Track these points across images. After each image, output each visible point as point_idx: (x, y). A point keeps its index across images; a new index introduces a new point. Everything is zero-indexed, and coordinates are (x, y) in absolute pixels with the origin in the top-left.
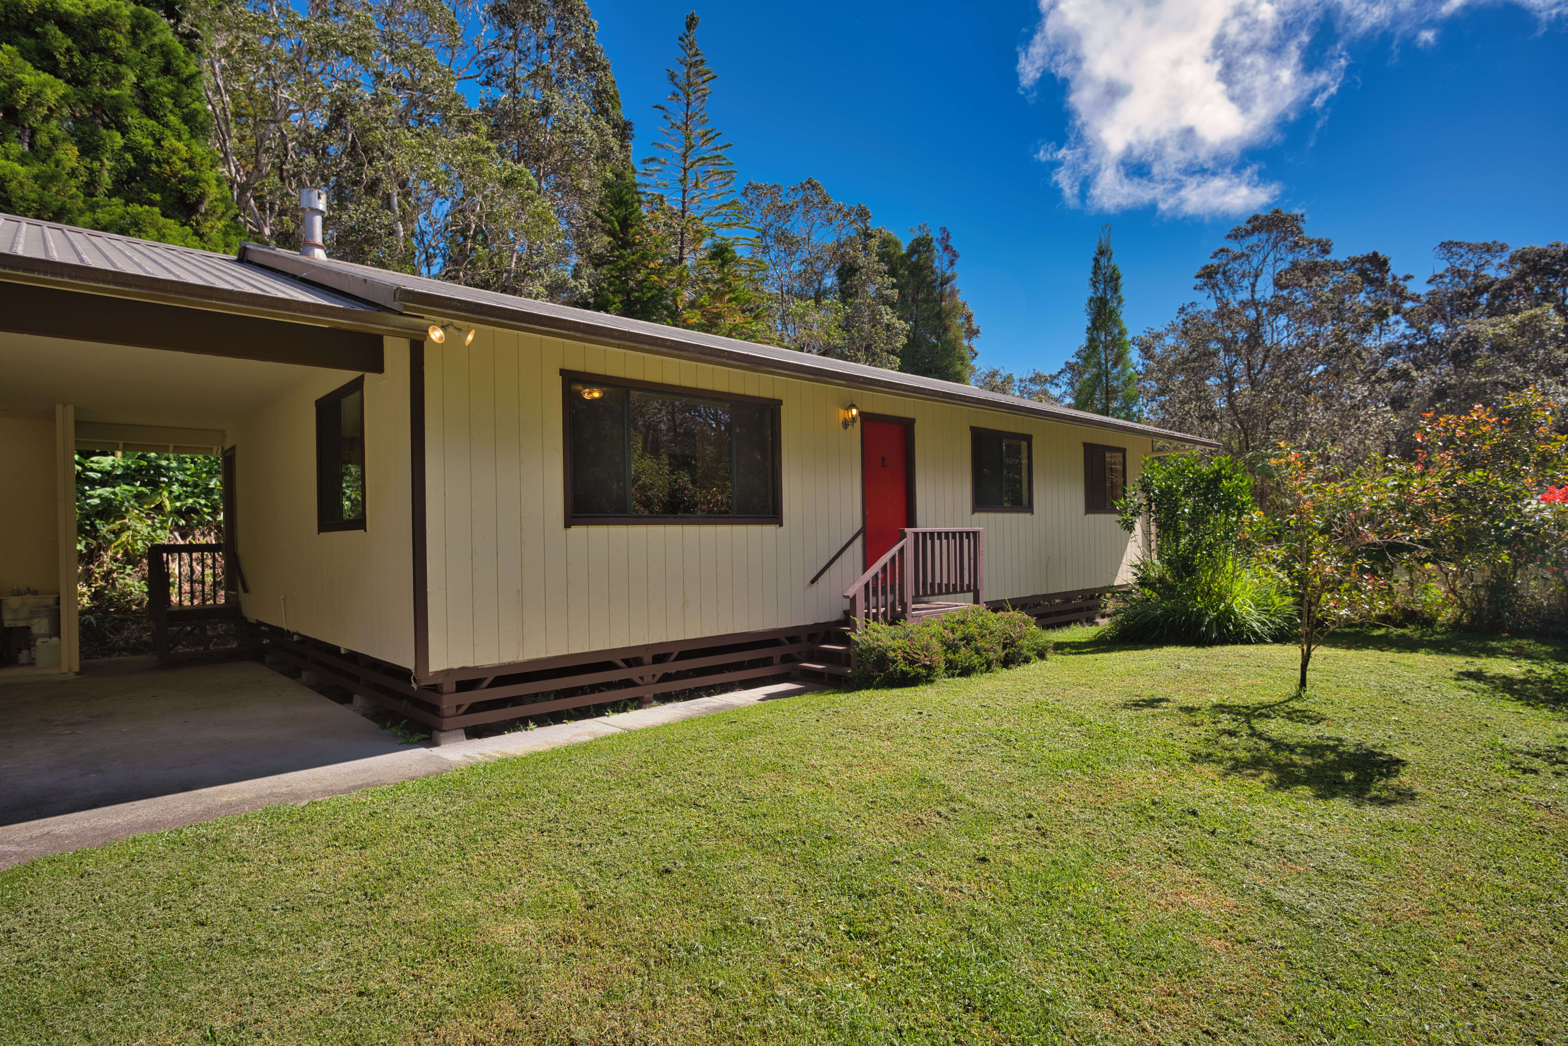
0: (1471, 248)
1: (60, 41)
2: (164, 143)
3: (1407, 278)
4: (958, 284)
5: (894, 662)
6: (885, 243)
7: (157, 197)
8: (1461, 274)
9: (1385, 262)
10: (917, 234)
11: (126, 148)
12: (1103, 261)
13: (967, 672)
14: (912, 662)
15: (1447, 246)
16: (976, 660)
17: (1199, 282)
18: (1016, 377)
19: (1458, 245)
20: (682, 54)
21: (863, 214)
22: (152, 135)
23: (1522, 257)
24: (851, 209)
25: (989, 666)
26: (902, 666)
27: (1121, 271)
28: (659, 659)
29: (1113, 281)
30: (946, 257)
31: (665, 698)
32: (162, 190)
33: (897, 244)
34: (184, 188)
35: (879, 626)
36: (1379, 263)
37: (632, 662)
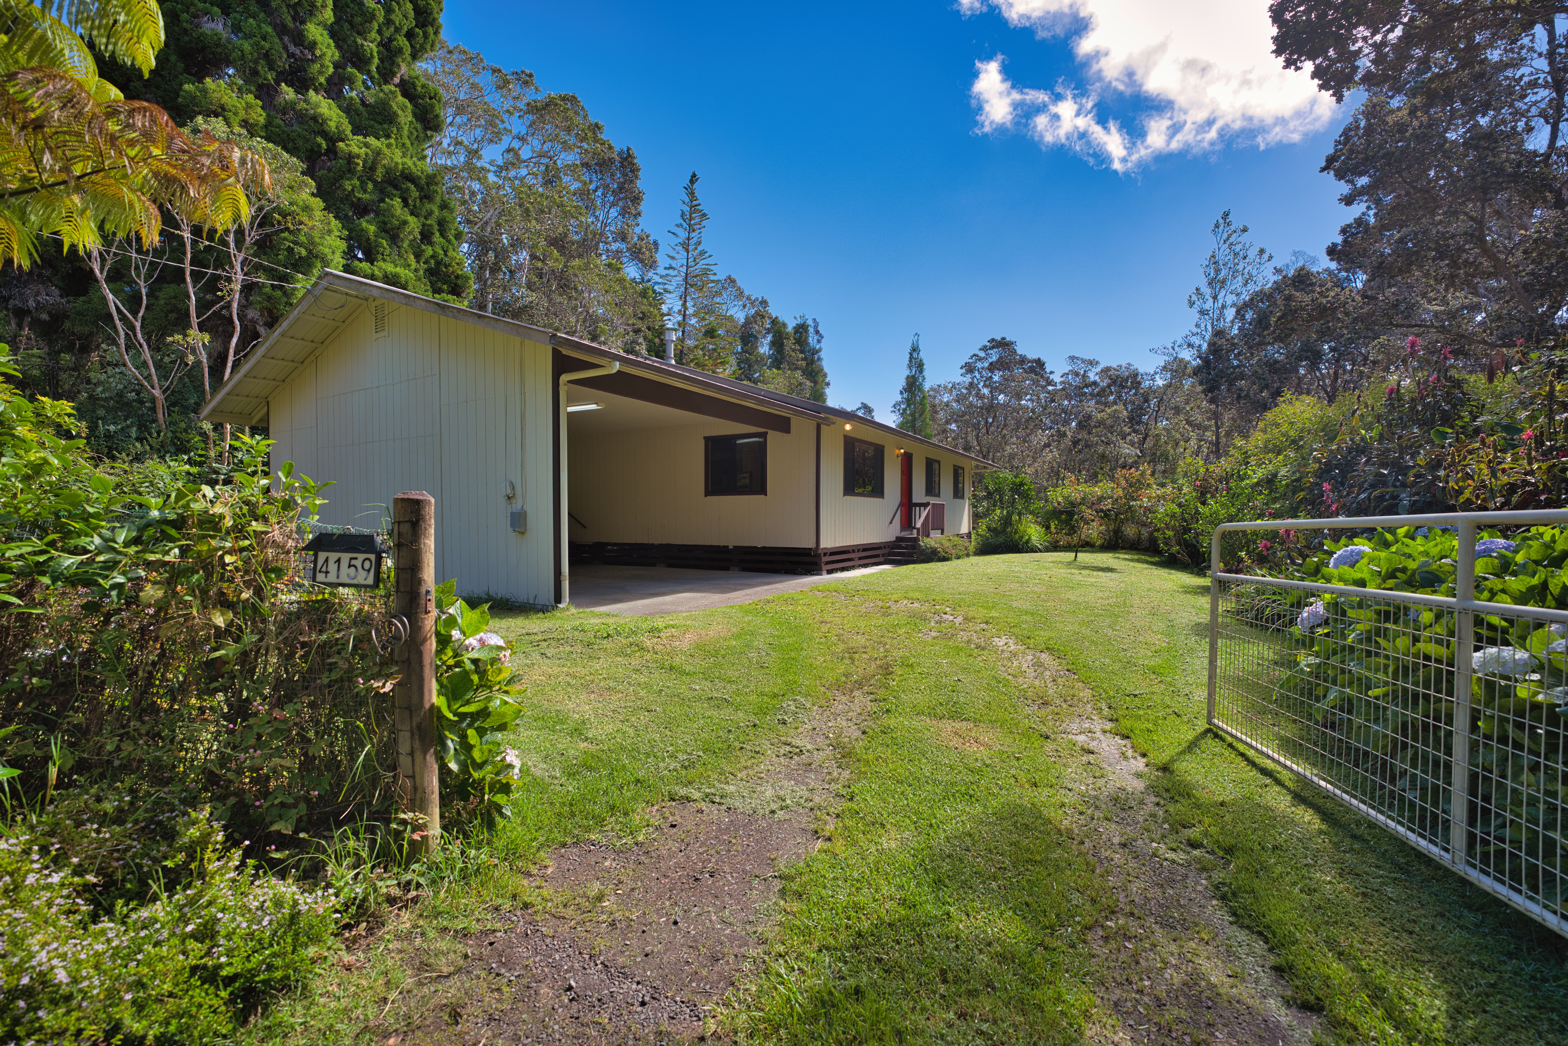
0: (1083, 361)
1: (415, 193)
2: (449, 254)
3: (1052, 373)
4: (822, 354)
6: (775, 322)
8: (1077, 374)
9: (1044, 364)
10: (798, 321)
11: (432, 257)
12: (915, 355)
13: (958, 557)
15: (1072, 358)
16: (959, 554)
17: (962, 371)
19: (1077, 358)
20: (688, 200)
21: (764, 303)
22: (443, 248)
23: (1106, 370)
24: (757, 299)
25: (968, 555)
26: (943, 555)
27: (924, 361)
28: (858, 550)
29: (920, 366)
30: (816, 337)
31: (865, 566)
33: (784, 325)
34: (459, 282)
35: (927, 540)
36: (1040, 363)
37: (854, 551)
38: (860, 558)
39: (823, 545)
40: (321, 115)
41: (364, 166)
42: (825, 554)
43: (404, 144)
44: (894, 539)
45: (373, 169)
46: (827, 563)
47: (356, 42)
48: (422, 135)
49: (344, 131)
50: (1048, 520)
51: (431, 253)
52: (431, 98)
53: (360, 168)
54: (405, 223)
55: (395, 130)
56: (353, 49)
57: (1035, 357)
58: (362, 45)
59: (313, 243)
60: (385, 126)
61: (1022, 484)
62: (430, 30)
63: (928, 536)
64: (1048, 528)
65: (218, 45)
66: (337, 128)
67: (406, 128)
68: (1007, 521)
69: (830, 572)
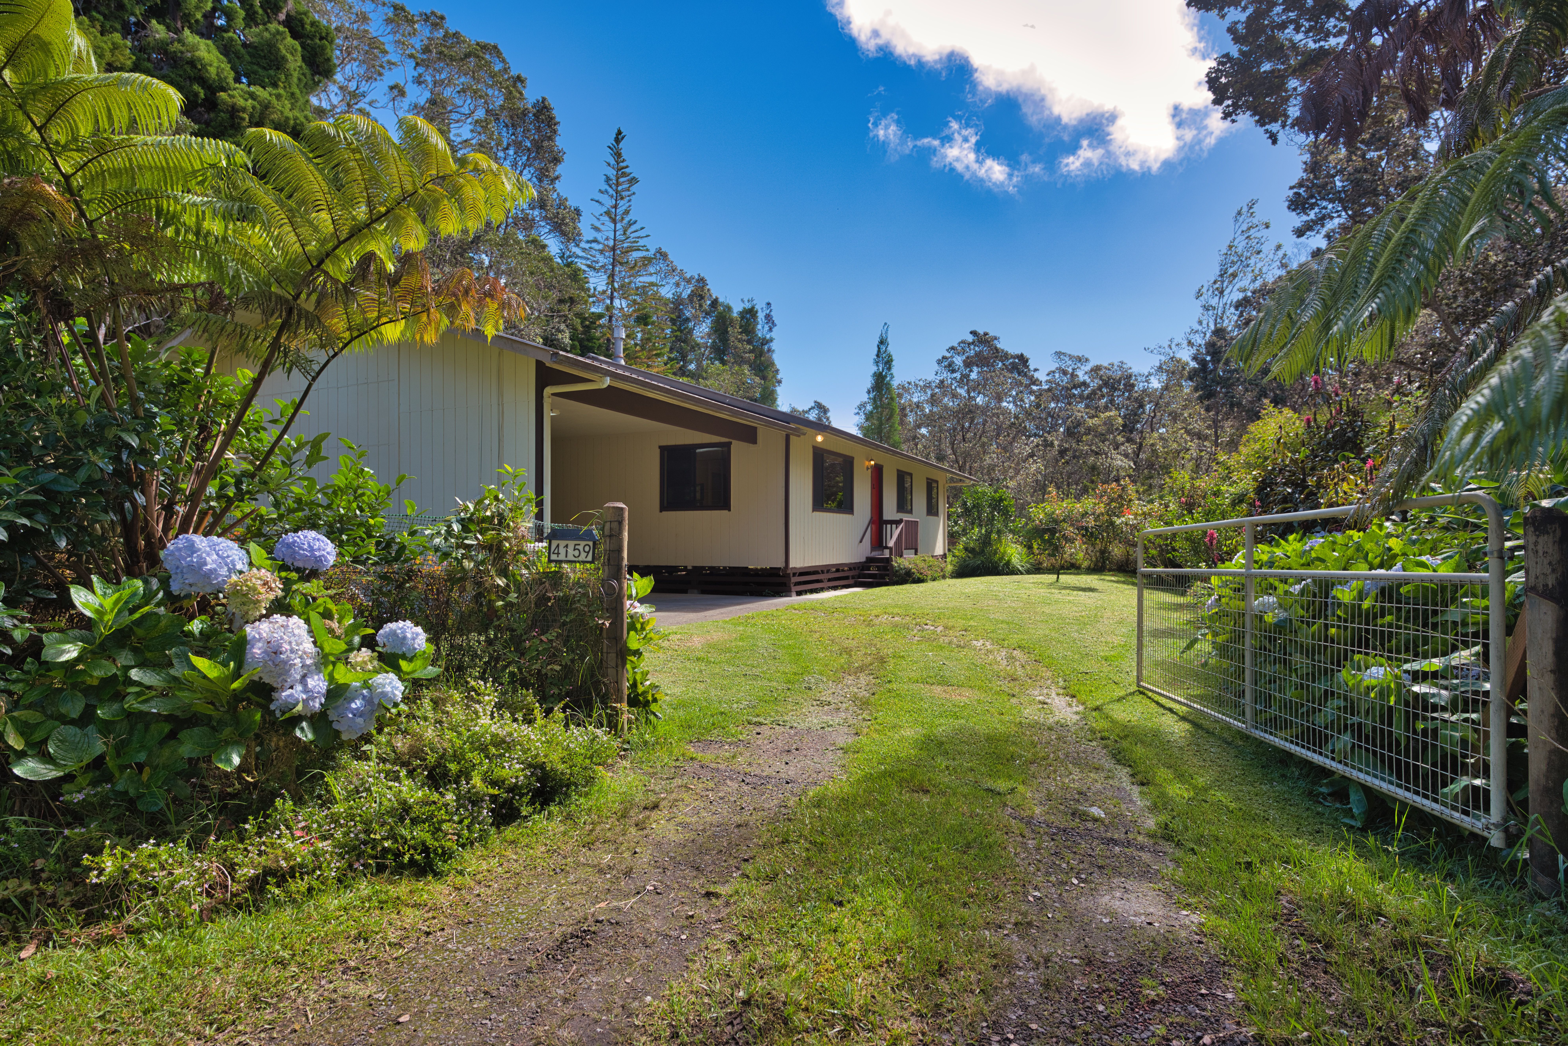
0: (1071, 357)
3: (1036, 370)
5: (915, 574)
6: (715, 303)
8: (1065, 373)
9: (1027, 361)
10: (746, 304)
12: (883, 349)
13: (934, 580)
15: (1059, 354)
16: (935, 575)
17: (936, 367)
19: (1064, 354)
20: (613, 162)
21: (702, 281)
23: (1097, 369)
24: (693, 276)
25: (944, 577)
26: (919, 576)
27: (894, 357)
28: (826, 571)
29: (889, 361)
30: (767, 325)
33: (728, 308)
35: (900, 560)
36: (1023, 360)
37: (823, 572)
38: (829, 580)
39: (792, 564)
40: (200, 59)
42: (794, 574)
43: (293, 94)
44: (863, 560)
46: (796, 584)
48: (311, 82)
49: (226, 78)
50: (1030, 540)
55: (283, 77)
57: (1018, 352)
60: (272, 72)
61: (1001, 500)
63: (901, 556)
64: (1030, 547)
66: (217, 75)
67: (296, 75)
68: (986, 541)
69: (799, 593)
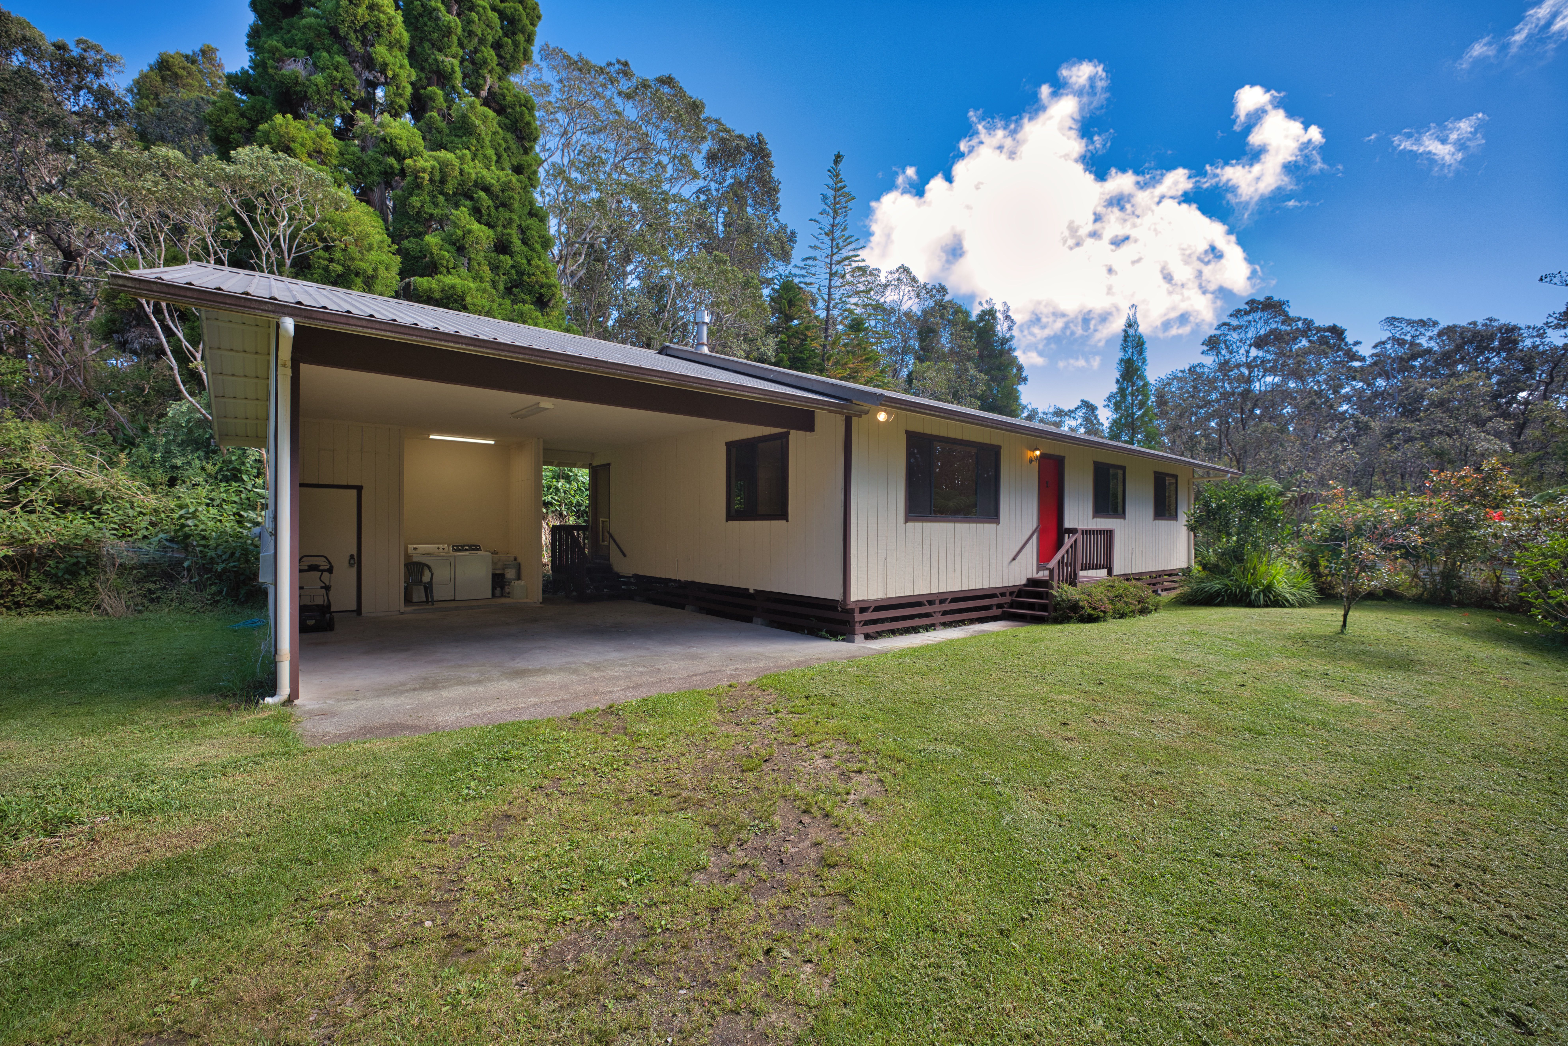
0: (1410, 323)
2: (533, 263)
3: (1357, 343)
4: (1014, 343)
5: (1083, 608)
6: (956, 310)
7: (527, 297)
8: (1399, 342)
9: (1343, 333)
10: (986, 307)
11: (513, 267)
12: (1133, 332)
14: (1095, 609)
15: (1392, 321)
16: (1127, 610)
17: (1205, 348)
18: (1040, 411)
19: (1399, 320)
20: (831, 182)
21: (944, 289)
22: (526, 257)
23: (1447, 332)
24: (935, 286)
26: (1089, 611)
27: (1145, 340)
28: (942, 601)
29: (1139, 347)
30: (1007, 324)
31: (951, 625)
32: (530, 293)
33: (969, 313)
34: (543, 291)
35: (1067, 587)
36: (1337, 332)
37: (931, 603)
38: (945, 613)
39: (855, 595)
40: (389, 135)
41: (431, 180)
42: (863, 610)
43: (485, 155)
44: (1024, 582)
45: (443, 181)
46: (867, 623)
47: (436, 60)
48: (514, 146)
49: (416, 147)
50: (1312, 555)
51: (511, 263)
52: (520, 106)
53: (426, 182)
54: (470, 232)
55: (474, 141)
56: (434, 67)
57: (1328, 323)
58: (443, 61)
59: (352, 259)
60: (464, 139)
62: (521, 38)
64: (1313, 564)
65: (297, 83)
66: (408, 146)
67: (488, 138)
69: (868, 637)
